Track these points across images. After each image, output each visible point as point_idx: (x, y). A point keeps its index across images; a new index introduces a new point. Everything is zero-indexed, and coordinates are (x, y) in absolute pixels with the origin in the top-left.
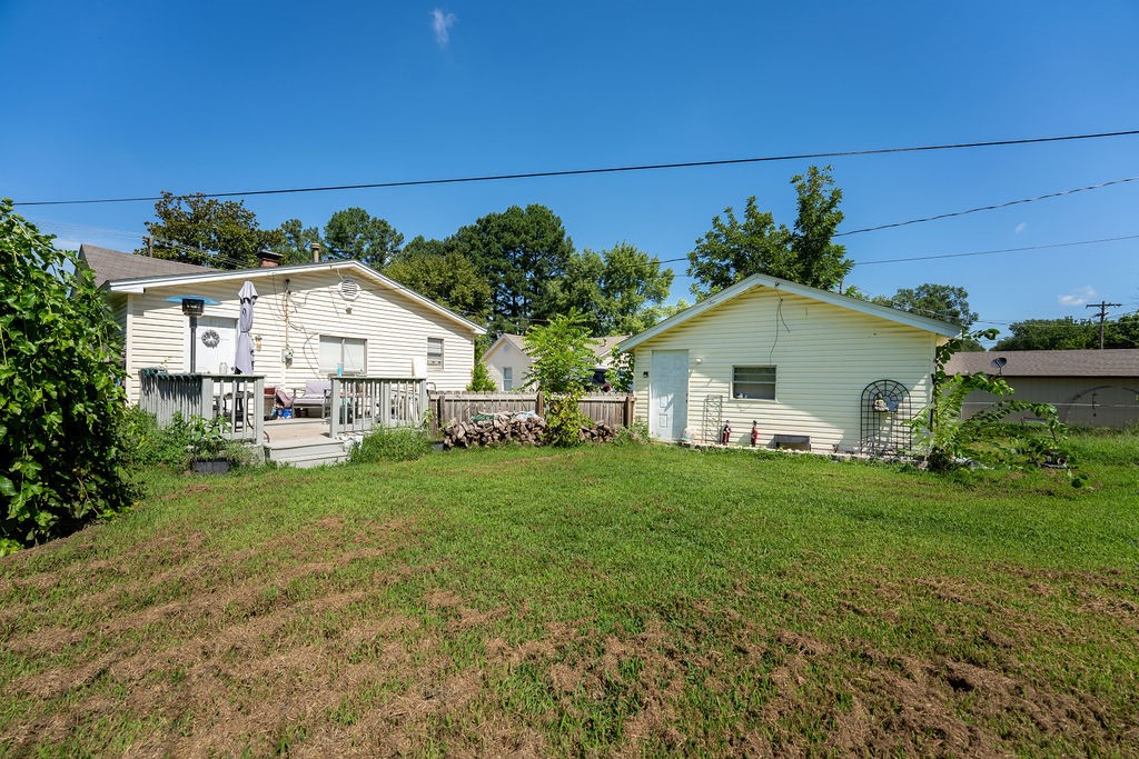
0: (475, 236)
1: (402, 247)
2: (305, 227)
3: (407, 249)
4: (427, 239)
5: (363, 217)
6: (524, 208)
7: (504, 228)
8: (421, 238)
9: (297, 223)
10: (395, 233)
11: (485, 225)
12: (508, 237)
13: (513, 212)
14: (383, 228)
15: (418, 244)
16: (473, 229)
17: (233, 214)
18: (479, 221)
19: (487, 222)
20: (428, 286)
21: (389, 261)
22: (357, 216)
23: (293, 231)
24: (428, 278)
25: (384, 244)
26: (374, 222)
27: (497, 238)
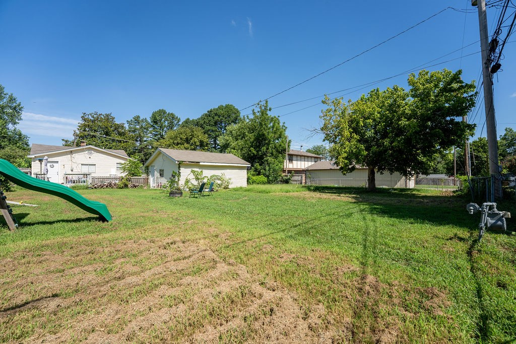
0: (206, 117)
1: (180, 123)
2: (141, 118)
3: (182, 124)
4: (191, 119)
5: (164, 112)
6: (224, 105)
7: (216, 114)
8: (188, 119)
9: (138, 117)
10: (177, 118)
11: (210, 114)
12: (216, 118)
13: (221, 108)
14: (173, 117)
15: (187, 122)
16: (206, 114)
17: (108, 118)
18: (208, 112)
19: (211, 112)
20: (181, 139)
21: (175, 128)
22: (161, 112)
23: (137, 120)
24: (181, 136)
25: (172, 123)
26: (169, 114)
27: (213, 118)
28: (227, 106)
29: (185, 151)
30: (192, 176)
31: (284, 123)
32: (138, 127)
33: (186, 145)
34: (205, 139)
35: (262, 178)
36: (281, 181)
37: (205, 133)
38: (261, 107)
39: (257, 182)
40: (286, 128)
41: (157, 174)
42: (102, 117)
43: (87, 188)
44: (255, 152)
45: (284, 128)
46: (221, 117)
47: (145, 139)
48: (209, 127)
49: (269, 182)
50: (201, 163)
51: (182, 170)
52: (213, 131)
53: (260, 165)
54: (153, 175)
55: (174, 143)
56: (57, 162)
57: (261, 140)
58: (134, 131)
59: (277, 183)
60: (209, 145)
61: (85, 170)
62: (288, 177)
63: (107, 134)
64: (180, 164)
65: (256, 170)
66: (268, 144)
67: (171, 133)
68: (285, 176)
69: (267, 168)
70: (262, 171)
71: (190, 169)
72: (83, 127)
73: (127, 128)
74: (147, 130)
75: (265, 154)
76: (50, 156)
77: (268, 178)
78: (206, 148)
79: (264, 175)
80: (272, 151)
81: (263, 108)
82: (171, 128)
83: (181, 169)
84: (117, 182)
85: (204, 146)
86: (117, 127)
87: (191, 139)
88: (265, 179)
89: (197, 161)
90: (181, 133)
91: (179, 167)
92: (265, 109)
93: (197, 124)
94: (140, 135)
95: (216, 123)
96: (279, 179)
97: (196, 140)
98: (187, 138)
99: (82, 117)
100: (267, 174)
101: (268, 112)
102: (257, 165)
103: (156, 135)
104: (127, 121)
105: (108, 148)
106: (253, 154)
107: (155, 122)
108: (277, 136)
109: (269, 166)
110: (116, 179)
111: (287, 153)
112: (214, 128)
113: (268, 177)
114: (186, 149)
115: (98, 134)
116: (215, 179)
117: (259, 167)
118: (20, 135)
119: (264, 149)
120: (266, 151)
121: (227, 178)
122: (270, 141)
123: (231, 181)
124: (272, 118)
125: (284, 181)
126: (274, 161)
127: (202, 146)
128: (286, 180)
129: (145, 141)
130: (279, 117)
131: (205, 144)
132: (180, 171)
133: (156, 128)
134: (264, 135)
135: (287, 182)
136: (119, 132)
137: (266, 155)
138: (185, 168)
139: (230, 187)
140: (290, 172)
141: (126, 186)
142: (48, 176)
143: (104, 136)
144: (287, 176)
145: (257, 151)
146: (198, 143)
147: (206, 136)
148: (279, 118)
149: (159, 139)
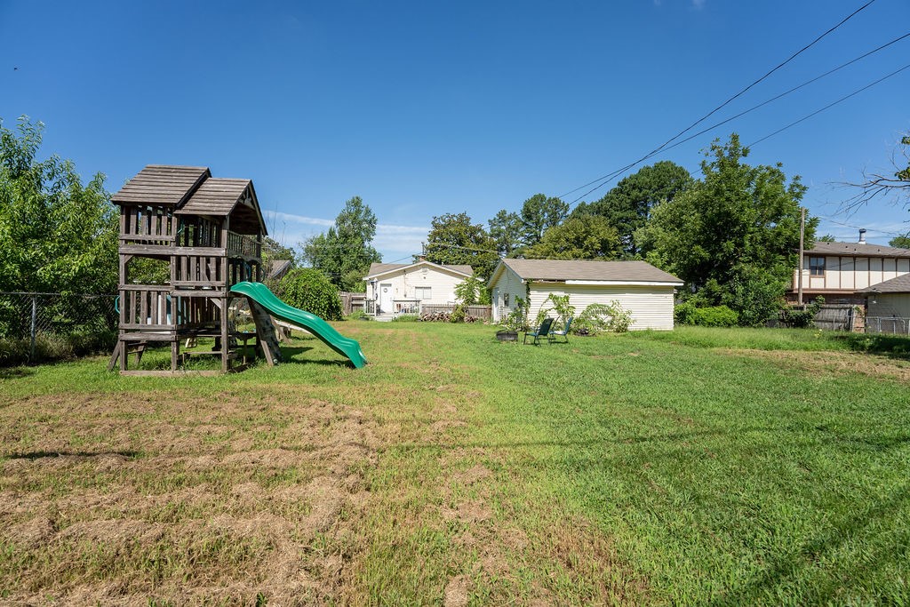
0: (615, 196)
1: (569, 213)
2: (508, 214)
3: (573, 213)
4: (588, 203)
5: (542, 198)
6: (652, 166)
7: (634, 187)
8: (583, 204)
9: (504, 212)
10: (563, 204)
12: (635, 193)
13: (644, 172)
14: (557, 204)
15: (581, 209)
16: (615, 190)
17: (463, 220)
18: (619, 184)
19: (624, 183)
20: (567, 240)
21: (560, 223)
22: (539, 199)
23: (502, 217)
24: (567, 235)
25: (556, 213)
26: (549, 200)
27: (628, 195)
28: (656, 167)
29: (573, 262)
30: (550, 304)
31: (797, 178)
32: (503, 228)
33: (576, 250)
34: (612, 236)
35: (724, 312)
36: (783, 320)
37: (611, 226)
38: (720, 154)
39: (709, 319)
40: (804, 189)
41: (501, 301)
42: (455, 219)
43: (416, 320)
44: (706, 254)
45: (798, 190)
46: (644, 191)
47: (514, 246)
48: (620, 214)
49: (744, 322)
50: (567, 282)
51: (534, 294)
52: (627, 220)
53: (720, 283)
54: (497, 304)
55: (555, 249)
56: (390, 285)
57: (720, 226)
58: (498, 235)
59: (771, 324)
60: (620, 248)
61: (419, 295)
62: (805, 311)
63: (460, 243)
64: (530, 285)
65: (709, 294)
66: (741, 235)
67: (553, 232)
68: (795, 308)
69: (740, 289)
70: (724, 296)
71: (548, 293)
72: (433, 236)
73: (488, 231)
74: (517, 231)
75: (732, 258)
76: (380, 278)
77: (741, 312)
78: (614, 252)
79: (730, 305)
80: (755, 249)
81: (726, 154)
82: (554, 224)
83: (531, 292)
84: (450, 312)
85: (610, 250)
86: (474, 231)
87: (585, 238)
88: (734, 315)
89: (560, 278)
90: (568, 231)
91: (528, 290)
92: (732, 155)
93: (598, 209)
94: (506, 240)
95: (634, 204)
96: (775, 314)
97: (594, 239)
98: (577, 238)
99: (433, 223)
100: (740, 301)
101: (741, 161)
102: (713, 284)
103: (529, 238)
104: (489, 221)
105: (461, 264)
106: (701, 258)
107: (529, 217)
108: (769, 211)
109: (744, 285)
110: (449, 308)
111: (802, 251)
112: (629, 214)
113: (740, 309)
114: (576, 257)
115: (449, 245)
116: (597, 312)
117: (717, 288)
118: (375, 253)
119: (729, 245)
120: (735, 251)
121: (625, 311)
122: (744, 226)
123: (632, 317)
124: (753, 173)
125: (792, 321)
126: (761, 273)
127: (605, 250)
128: (797, 317)
129: (514, 249)
130: (779, 165)
131: (611, 246)
132: (530, 297)
133: (531, 227)
134: (728, 214)
135: (800, 322)
136: (475, 238)
137: (736, 260)
138: (538, 291)
139: (631, 328)
140: (810, 297)
141: (462, 319)
142: (378, 302)
143: (458, 246)
144: (802, 308)
145: (713, 253)
146: (598, 246)
147: (615, 229)
148: (781, 169)
149: (534, 243)
